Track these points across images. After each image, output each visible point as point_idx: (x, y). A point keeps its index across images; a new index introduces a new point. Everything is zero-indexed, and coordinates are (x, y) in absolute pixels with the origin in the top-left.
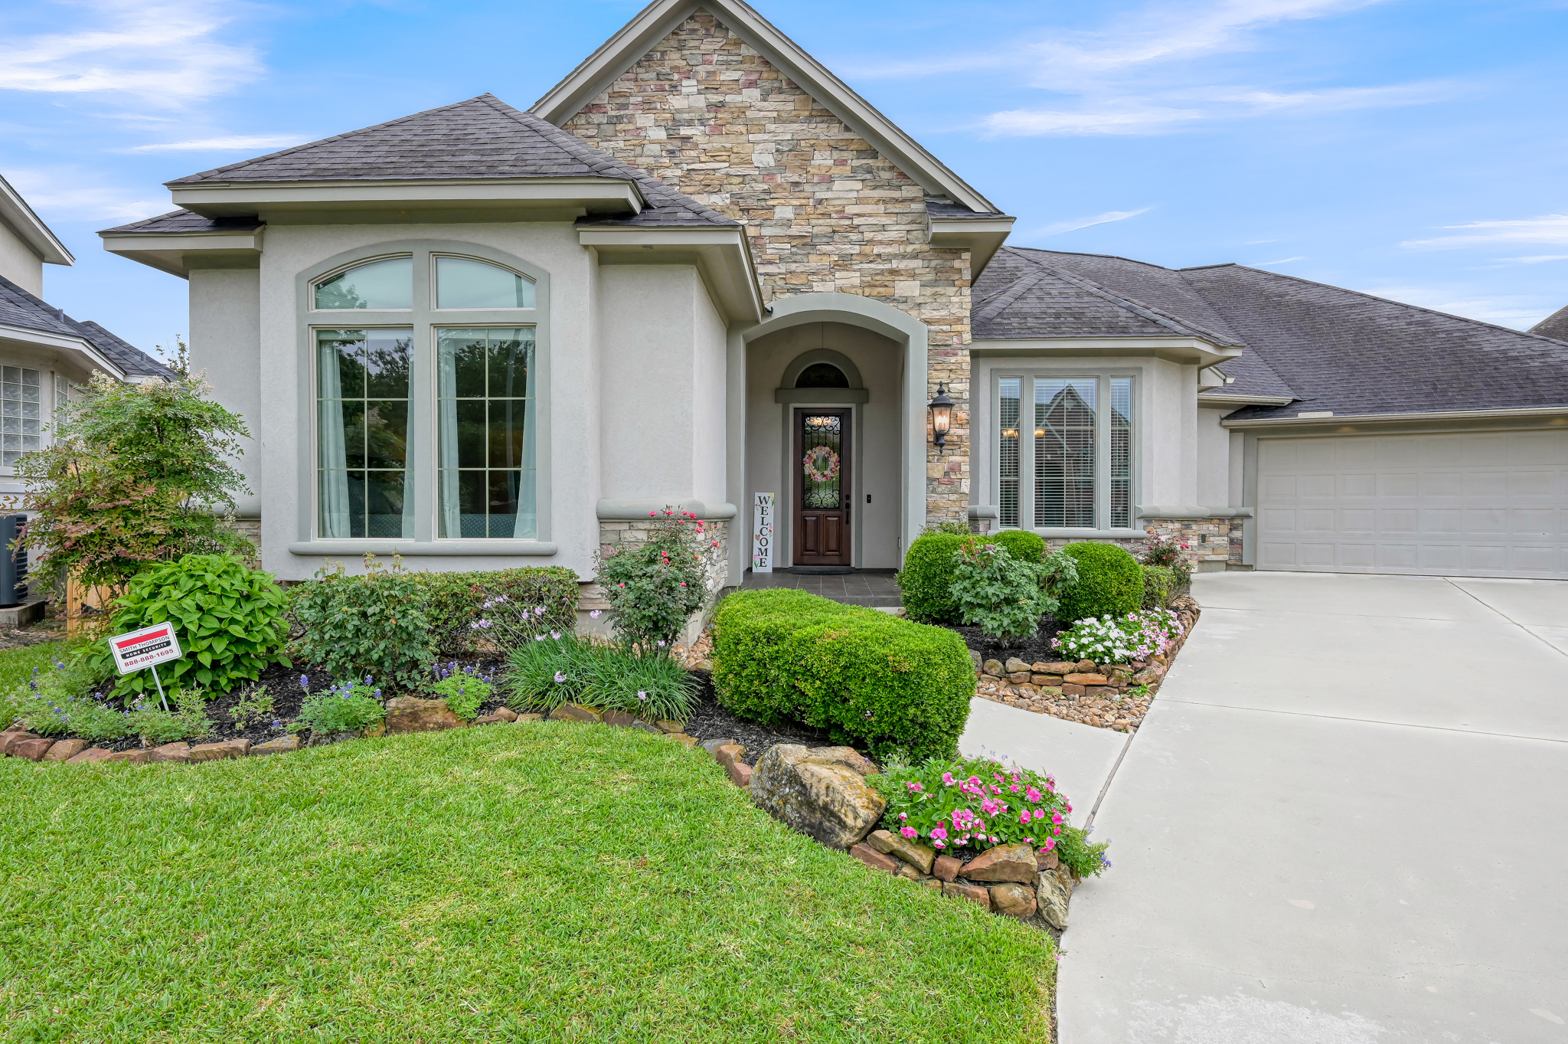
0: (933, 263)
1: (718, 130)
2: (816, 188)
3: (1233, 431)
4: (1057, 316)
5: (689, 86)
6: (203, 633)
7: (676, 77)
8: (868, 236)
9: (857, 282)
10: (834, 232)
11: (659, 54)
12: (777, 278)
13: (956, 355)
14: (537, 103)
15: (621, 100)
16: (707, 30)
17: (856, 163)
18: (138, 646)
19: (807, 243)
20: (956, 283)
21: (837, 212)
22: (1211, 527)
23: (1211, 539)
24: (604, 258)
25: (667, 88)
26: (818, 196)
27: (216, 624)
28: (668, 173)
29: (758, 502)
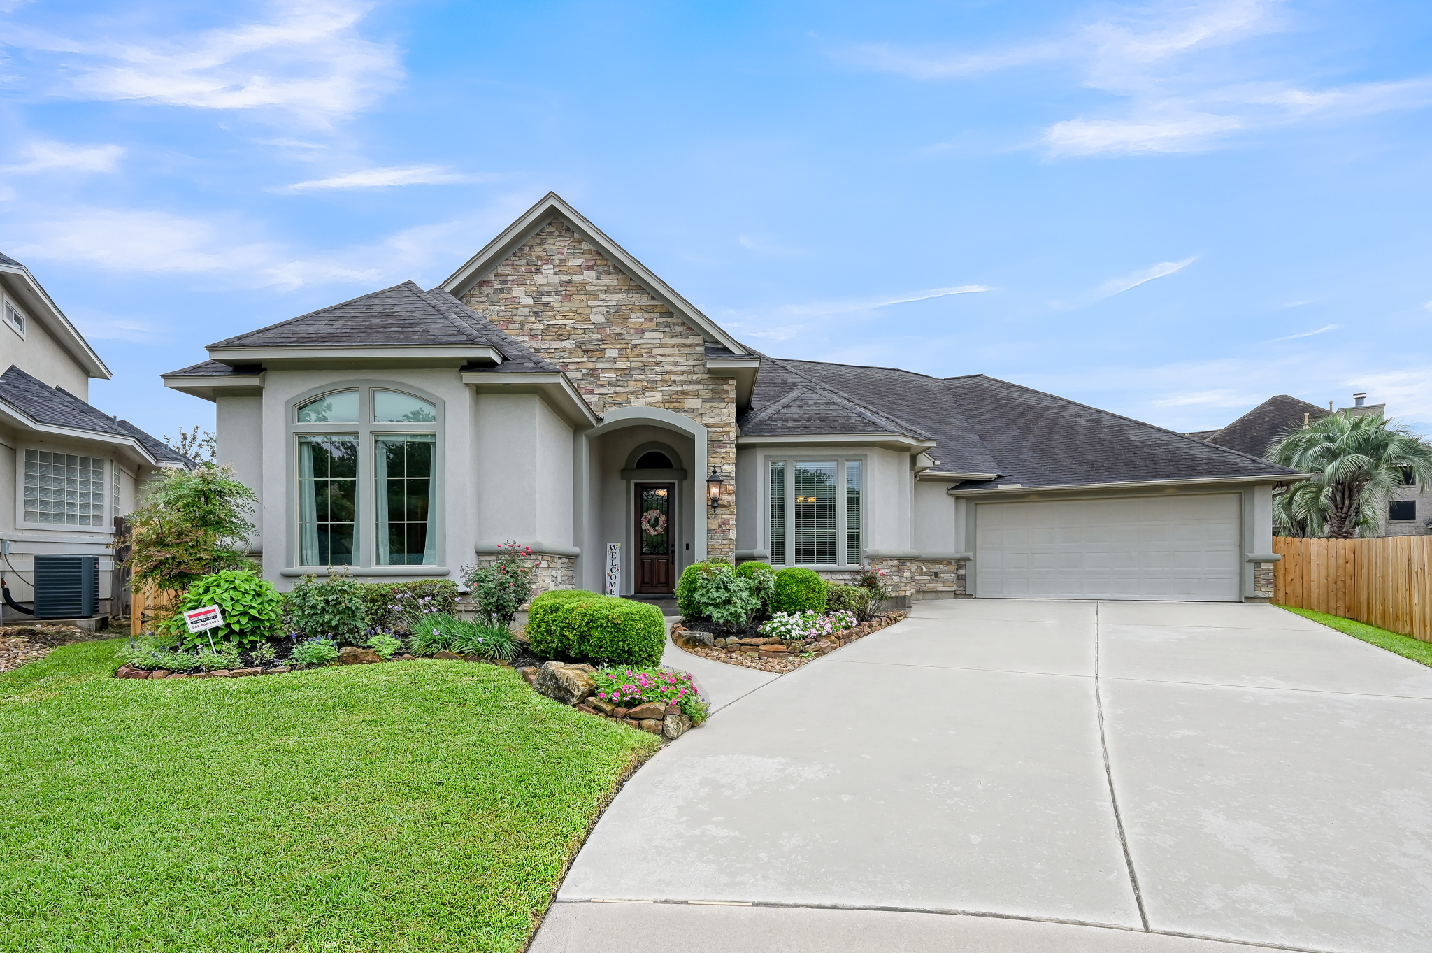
0: (710, 387)
1: (567, 298)
2: (633, 337)
3: (958, 498)
4: (809, 419)
5: (548, 269)
6: (234, 613)
7: (539, 263)
8: (667, 368)
9: (660, 399)
10: (645, 366)
11: (528, 248)
12: (607, 397)
13: (726, 447)
14: (445, 282)
15: (503, 278)
16: (560, 232)
17: (659, 320)
18: (200, 618)
19: (627, 374)
20: (726, 400)
21: (647, 353)
22: (942, 567)
23: (942, 575)
24: (480, 391)
25: (533, 270)
26: (635, 342)
27: (242, 608)
28: (534, 327)
29: (609, 549)
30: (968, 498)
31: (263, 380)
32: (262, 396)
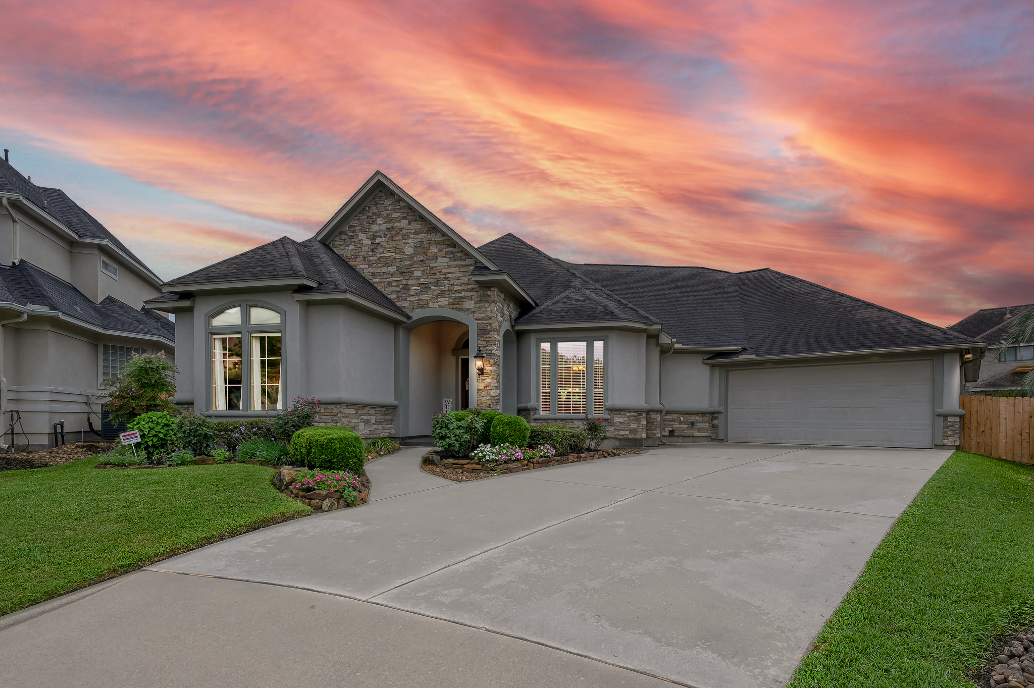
0: (479, 293)
1: (390, 239)
2: (431, 262)
5: (380, 221)
6: (150, 435)
7: (374, 217)
8: (452, 282)
9: (447, 302)
10: (438, 281)
11: (367, 208)
12: (415, 302)
13: (489, 334)
14: (317, 234)
15: (353, 229)
16: (387, 196)
17: (447, 250)
18: (128, 437)
19: (426, 287)
20: (489, 301)
21: (439, 272)
22: (698, 418)
23: (698, 424)
25: (371, 222)
26: (432, 265)
28: (371, 259)
29: (444, 403)
30: (721, 366)
31: (194, 302)
32: (193, 311)
